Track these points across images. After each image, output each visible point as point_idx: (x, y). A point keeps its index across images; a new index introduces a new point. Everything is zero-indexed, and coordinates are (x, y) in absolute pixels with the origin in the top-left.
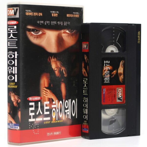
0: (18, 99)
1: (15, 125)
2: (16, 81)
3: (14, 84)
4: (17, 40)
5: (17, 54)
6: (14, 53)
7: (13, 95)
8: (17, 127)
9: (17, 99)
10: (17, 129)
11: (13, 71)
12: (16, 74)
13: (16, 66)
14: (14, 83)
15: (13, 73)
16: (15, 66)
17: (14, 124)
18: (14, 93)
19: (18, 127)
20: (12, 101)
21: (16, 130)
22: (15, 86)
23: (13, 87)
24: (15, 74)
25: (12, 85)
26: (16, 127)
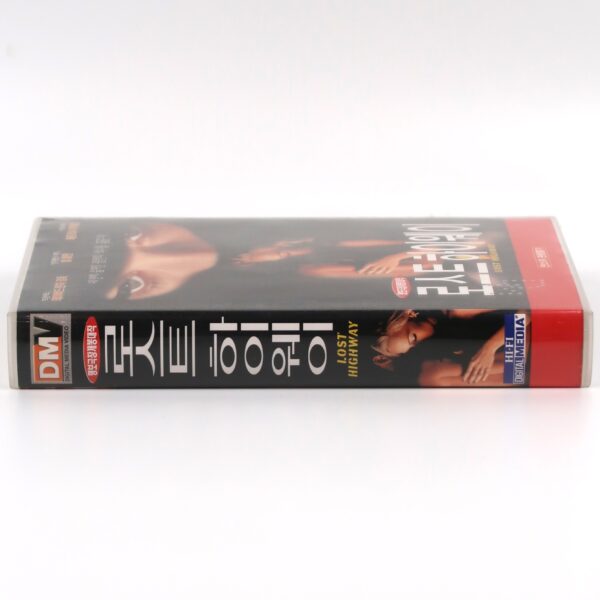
0: (403, 317)
1: (510, 333)
2: (328, 327)
3: (342, 340)
4: (162, 322)
5: (220, 322)
6: (215, 336)
7: (388, 345)
8: (518, 322)
9: (403, 323)
10: (524, 322)
11: (290, 344)
12: (301, 327)
13: (270, 327)
14: (339, 337)
15: (296, 344)
16: (271, 333)
17: (507, 335)
18: (379, 335)
19: (516, 320)
20: (411, 349)
21: (530, 327)
22: (350, 332)
23: (353, 343)
24: (301, 332)
25: (347, 349)
26: (517, 326)
